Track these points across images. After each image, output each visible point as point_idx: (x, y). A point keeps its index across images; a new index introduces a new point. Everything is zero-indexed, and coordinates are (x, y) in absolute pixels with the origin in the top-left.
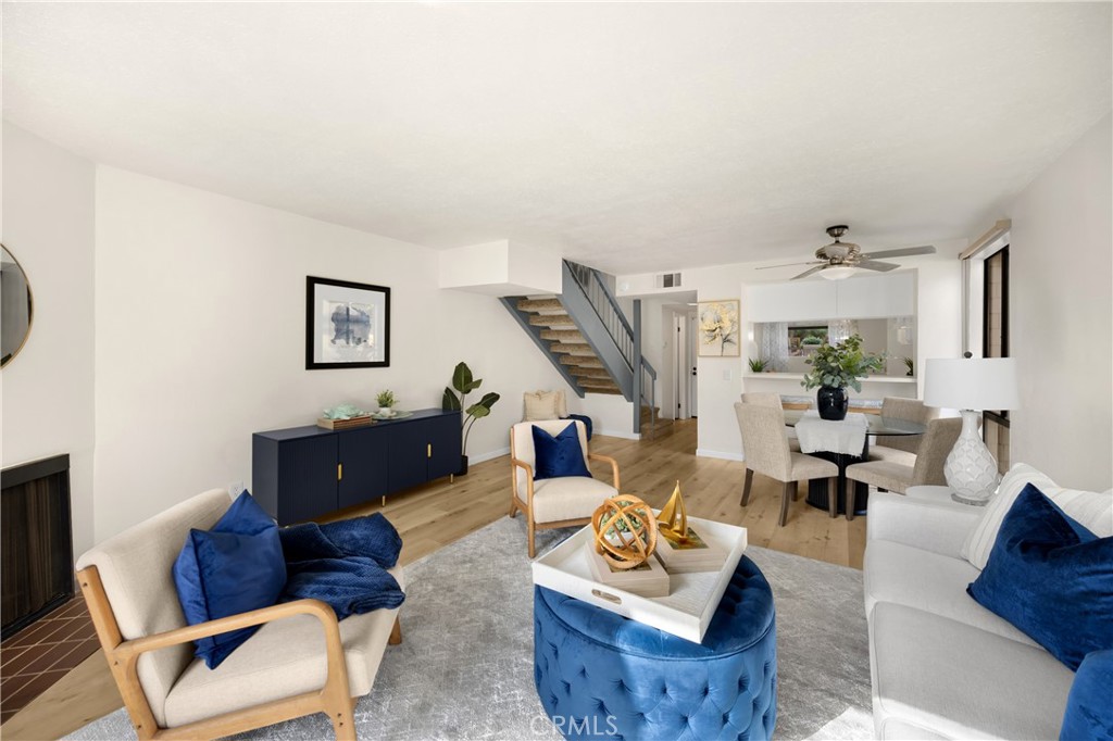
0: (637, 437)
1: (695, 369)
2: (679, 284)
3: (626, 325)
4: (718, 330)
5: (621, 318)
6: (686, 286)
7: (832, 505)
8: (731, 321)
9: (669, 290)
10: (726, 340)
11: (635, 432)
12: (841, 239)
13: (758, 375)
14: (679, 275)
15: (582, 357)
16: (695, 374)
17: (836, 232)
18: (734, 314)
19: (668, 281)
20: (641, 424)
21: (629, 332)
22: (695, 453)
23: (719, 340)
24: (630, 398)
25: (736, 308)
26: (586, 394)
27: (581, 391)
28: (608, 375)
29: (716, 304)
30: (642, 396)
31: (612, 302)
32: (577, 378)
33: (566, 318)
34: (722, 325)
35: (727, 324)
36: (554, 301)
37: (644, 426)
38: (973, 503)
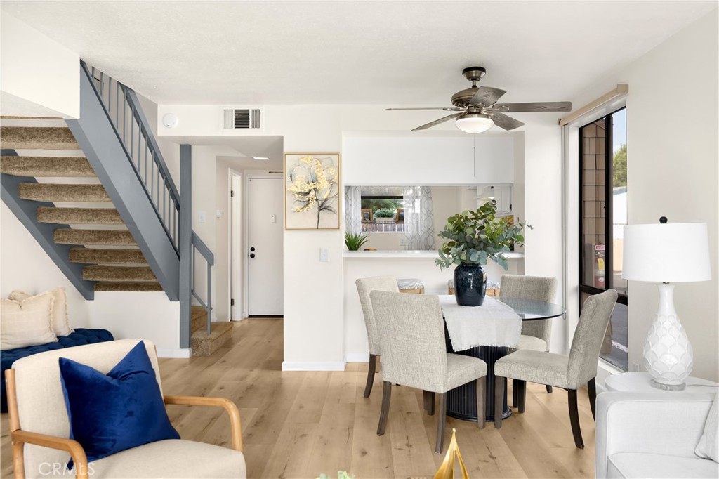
0: (186, 354)
1: (253, 249)
2: (258, 125)
3: (169, 183)
4: (313, 193)
5: (163, 171)
6: (266, 129)
7: (481, 413)
8: (330, 181)
9: (242, 132)
10: (323, 207)
11: (182, 346)
12: (478, 84)
13: (354, 254)
14: (258, 111)
15: (98, 232)
16: (252, 256)
17: (474, 74)
18: (333, 172)
19: (242, 120)
20: (191, 333)
21: (173, 194)
22: (280, 368)
23: (313, 206)
24: (174, 296)
25: (336, 163)
26: (97, 294)
27: (88, 288)
28: (144, 260)
29: (310, 157)
30: (192, 292)
31: (151, 145)
32: (83, 268)
33: (81, 164)
34: (317, 186)
35: (324, 185)
36: (65, 133)
37: (195, 336)
38: (672, 388)
